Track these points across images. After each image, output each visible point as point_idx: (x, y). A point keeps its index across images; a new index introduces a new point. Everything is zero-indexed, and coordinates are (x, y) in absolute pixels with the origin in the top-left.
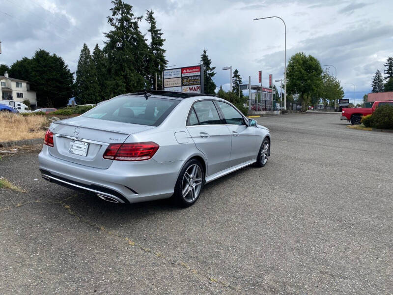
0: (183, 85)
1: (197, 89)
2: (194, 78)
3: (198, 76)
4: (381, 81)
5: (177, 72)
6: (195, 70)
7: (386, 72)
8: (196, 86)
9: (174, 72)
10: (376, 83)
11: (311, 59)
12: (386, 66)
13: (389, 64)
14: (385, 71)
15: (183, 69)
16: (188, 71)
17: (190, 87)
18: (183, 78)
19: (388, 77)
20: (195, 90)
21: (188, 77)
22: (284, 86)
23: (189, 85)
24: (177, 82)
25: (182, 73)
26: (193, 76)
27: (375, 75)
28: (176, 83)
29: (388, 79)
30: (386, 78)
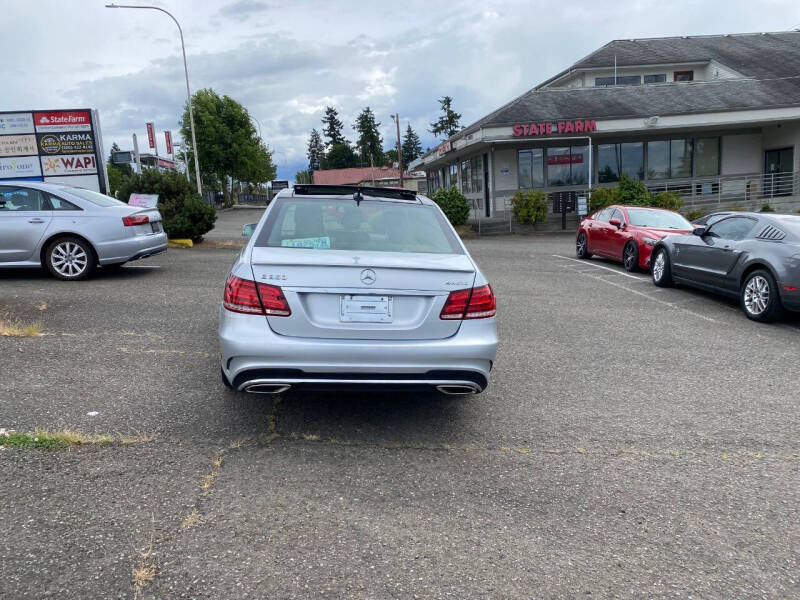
0: (41, 153)
1: (86, 164)
2: (75, 137)
3: (85, 133)
4: (322, 148)
5: (24, 120)
6: (74, 120)
7: (327, 133)
8: (81, 157)
9: (11, 120)
10: (313, 152)
11: (231, 103)
12: (325, 122)
13: (329, 119)
14: (325, 131)
15: (37, 115)
16: (54, 119)
17: (65, 157)
18: (39, 136)
19: (331, 142)
20: (79, 164)
21: (58, 134)
22: (182, 154)
23: (59, 153)
24: (22, 144)
25: (35, 123)
26: (71, 133)
27: (310, 138)
28: (19, 149)
29: (331, 145)
30: (328, 144)
